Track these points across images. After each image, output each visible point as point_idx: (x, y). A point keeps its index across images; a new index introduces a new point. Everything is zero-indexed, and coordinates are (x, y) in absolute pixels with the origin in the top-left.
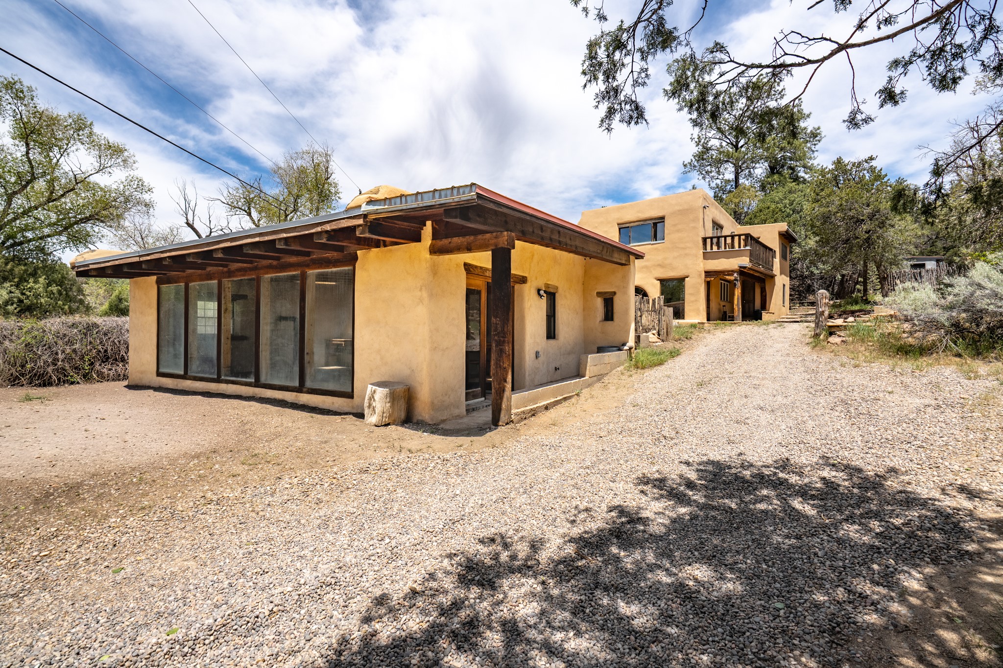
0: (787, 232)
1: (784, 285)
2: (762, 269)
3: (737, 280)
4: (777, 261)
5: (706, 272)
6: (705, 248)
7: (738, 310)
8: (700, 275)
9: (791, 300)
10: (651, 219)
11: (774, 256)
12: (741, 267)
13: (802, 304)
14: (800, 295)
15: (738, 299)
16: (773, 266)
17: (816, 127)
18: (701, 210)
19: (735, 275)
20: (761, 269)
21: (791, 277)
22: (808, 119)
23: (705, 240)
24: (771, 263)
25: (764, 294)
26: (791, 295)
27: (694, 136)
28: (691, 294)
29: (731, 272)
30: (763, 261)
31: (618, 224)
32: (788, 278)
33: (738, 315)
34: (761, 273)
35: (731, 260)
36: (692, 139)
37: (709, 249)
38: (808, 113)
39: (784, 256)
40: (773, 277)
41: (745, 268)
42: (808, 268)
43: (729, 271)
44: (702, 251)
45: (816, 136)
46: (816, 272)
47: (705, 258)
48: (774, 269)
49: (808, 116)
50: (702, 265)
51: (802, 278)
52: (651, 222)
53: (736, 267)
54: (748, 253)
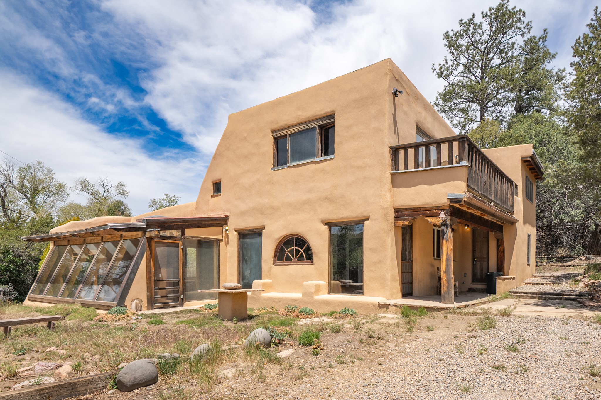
0: (532, 157)
1: (529, 236)
2: (494, 208)
3: (446, 225)
4: (519, 199)
5: (396, 210)
6: (396, 166)
7: (448, 282)
8: (386, 215)
9: (538, 254)
10: (316, 120)
11: (515, 192)
12: (452, 200)
13: (550, 259)
14: (546, 247)
15: (447, 260)
16: (513, 206)
17: (562, 68)
18: (388, 98)
19: (442, 215)
20: (492, 207)
21: (537, 227)
22: (553, 60)
23: (395, 151)
24: (510, 202)
25: (501, 248)
26: (537, 248)
27: (435, 67)
28: (372, 250)
29: (434, 211)
30: (496, 196)
31: (273, 132)
32: (535, 229)
33: (448, 291)
34: (493, 215)
35: (436, 186)
36: (434, 70)
37: (401, 169)
38: (554, 53)
39: (528, 196)
40: (513, 223)
41: (459, 201)
42: (557, 215)
43: (433, 208)
44: (389, 172)
45: (562, 79)
46: (566, 219)
47: (395, 184)
48: (515, 212)
49: (554, 56)
50: (389, 196)
51: (550, 227)
52: (316, 125)
53: (444, 201)
54: (464, 173)
